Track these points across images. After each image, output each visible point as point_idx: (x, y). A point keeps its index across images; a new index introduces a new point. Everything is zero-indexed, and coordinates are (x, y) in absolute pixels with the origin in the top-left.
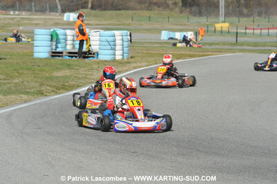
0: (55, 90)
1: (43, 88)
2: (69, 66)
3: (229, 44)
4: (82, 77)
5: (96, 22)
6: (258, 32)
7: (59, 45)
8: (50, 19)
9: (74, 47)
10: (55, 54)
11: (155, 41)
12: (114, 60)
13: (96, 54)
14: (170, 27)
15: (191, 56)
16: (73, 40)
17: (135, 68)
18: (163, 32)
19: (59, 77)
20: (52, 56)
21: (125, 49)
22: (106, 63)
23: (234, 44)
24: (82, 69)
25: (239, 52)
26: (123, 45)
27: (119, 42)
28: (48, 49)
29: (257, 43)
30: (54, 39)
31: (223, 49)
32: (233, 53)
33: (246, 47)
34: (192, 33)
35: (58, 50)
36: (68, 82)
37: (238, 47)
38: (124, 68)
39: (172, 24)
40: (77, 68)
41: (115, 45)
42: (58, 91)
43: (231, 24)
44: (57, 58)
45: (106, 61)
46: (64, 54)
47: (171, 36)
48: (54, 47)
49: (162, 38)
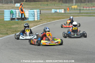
1: (8, 32)
2: (17, 23)
3: (77, 13)
4: (23, 27)
5: (27, 7)
6: (88, 8)
7: (14, 16)
8: (10, 6)
9: (19, 16)
10: (12, 19)
11: (49, 13)
12: (34, 21)
13: (27, 19)
14: (55, 8)
15: (63, 18)
16: (19, 14)
17: (42, 23)
18: (53, 9)
19: (14, 27)
20: (11, 20)
21: (38, 16)
22: (31, 22)
23: (79, 13)
25: (81, 16)
26: (37, 15)
27: (36, 14)
28: (10, 17)
29: (88, 12)
30: (12, 13)
31: (75, 15)
32: (79, 16)
33: (83, 14)
34: (63, 10)
35: (13, 17)
36: (17, 29)
37: (81, 14)
38: (38, 24)
39: (56, 7)
40: (20, 24)
41: (34, 15)
42: (13, 33)
43: (78, 6)
44: (13, 20)
45: (31, 21)
46: (16, 19)
47: (56, 11)
48: (12, 16)
49: (52, 12)
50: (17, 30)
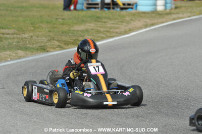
0: (62, 45)
2: (98, 19)
4: (104, 31)
10: (91, 6)
13: (135, 5)
17: (174, 19)
19: (78, 31)
20: (88, 8)
24: (111, 22)
40: (106, 20)
42: (66, 47)
44: (93, 10)
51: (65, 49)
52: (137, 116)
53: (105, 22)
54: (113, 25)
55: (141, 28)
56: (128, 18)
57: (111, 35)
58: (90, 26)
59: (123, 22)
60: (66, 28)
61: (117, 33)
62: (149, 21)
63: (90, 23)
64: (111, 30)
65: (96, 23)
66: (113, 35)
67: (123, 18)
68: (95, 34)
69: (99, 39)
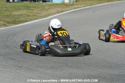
2: (28, 8)
4: (32, 15)
17: (75, 8)
19: (16, 15)
24: (37, 10)
40: (33, 8)
50: (17, 20)
51: (8, 26)
52: (54, 68)
53: (32, 10)
54: (38, 12)
55: (55, 14)
56: (47, 8)
57: (37, 18)
58: (23, 12)
59: (44, 10)
60: (8, 13)
61: (40, 16)
62: (60, 9)
63: (24, 10)
64: (37, 15)
65: (27, 10)
66: (38, 17)
67: (44, 8)
68: (26, 17)
69: (29, 20)
